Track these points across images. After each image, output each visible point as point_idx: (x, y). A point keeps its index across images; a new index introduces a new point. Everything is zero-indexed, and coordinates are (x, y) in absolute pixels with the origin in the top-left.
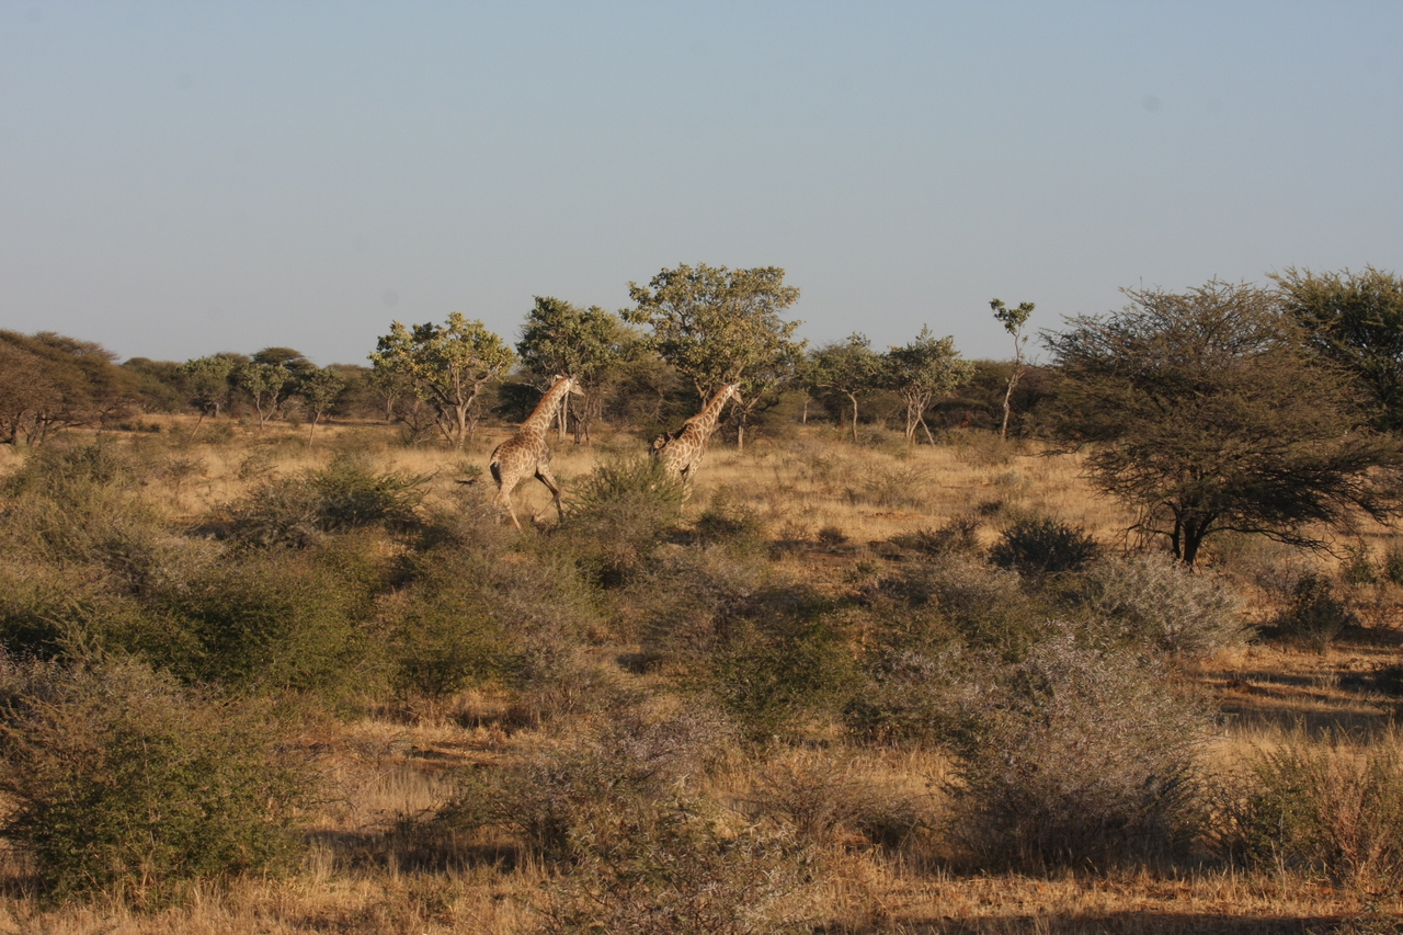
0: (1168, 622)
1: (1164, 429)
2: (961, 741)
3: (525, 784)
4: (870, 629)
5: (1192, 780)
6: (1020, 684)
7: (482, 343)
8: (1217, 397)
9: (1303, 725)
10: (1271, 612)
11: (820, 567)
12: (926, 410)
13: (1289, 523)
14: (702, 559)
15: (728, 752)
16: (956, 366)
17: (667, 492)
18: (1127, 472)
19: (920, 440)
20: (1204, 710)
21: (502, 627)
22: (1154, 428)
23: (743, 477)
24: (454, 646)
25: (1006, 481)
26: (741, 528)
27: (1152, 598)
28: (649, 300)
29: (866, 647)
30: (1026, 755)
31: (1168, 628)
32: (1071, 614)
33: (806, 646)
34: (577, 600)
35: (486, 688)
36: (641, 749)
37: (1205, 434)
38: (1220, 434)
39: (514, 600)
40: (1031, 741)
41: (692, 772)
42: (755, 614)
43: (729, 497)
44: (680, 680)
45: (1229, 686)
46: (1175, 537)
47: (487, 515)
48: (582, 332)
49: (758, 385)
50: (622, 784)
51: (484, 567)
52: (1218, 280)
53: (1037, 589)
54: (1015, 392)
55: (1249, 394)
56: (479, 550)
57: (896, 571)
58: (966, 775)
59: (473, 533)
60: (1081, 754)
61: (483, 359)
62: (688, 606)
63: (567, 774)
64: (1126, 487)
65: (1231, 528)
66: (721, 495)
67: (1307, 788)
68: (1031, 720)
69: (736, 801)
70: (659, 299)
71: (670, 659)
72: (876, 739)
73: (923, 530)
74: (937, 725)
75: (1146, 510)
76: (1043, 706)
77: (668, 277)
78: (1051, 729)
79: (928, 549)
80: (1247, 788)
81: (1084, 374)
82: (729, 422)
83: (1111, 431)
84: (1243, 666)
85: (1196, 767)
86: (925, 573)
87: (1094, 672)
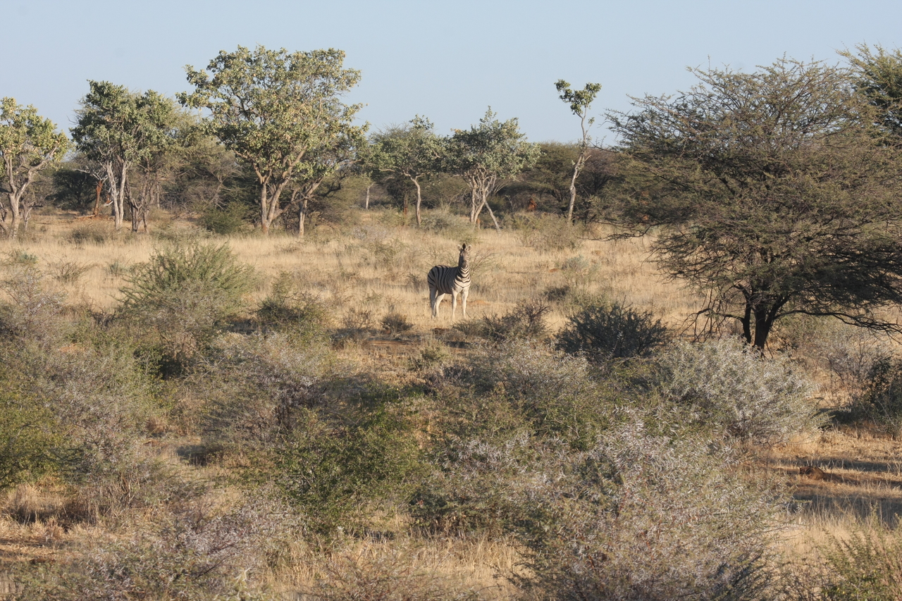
0: (739, 407)
1: (734, 211)
2: (529, 531)
3: (83, 580)
4: (435, 418)
5: (765, 569)
6: (589, 473)
7: (35, 129)
8: (788, 177)
9: (878, 512)
10: (844, 397)
11: (384, 355)
12: (491, 194)
13: (862, 306)
14: (263, 348)
15: (291, 545)
16: (521, 149)
17: (227, 280)
18: (696, 256)
19: (486, 224)
20: (776, 498)
21: (58, 420)
22: (724, 210)
23: (305, 264)
24: (9, 439)
25: (572, 265)
26: (303, 316)
27: (722, 383)
28: (207, 83)
29: (432, 436)
30: (596, 544)
31: (739, 415)
32: (640, 400)
33: (370, 436)
34: (137, 391)
35: (42, 482)
36: (202, 543)
37: (775, 215)
38: (790, 215)
39: (70, 391)
40: (600, 531)
41: (255, 566)
42: (318, 404)
43: (291, 284)
44: (242, 471)
45: (802, 472)
46: (745, 321)
47: (43, 305)
48: (138, 117)
49: (319, 170)
50: (183, 579)
51: (40, 358)
52: (788, 58)
53: (606, 376)
54: (581, 175)
55: (820, 174)
56: (35, 340)
57: (461, 358)
58: (534, 566)
59: (28, 323)
60: (651, 543)
61: (36, 145)
62: (250, 396)
63: (126, 569)
64: (695, 270)
65: (803, 311)
66: (282, 283)
67: (882, 576)
68: (600, 508)
69: (300, 594)
70: (217, 83)
71: (232, 450)
72: (442, 530)
73: (489, 316)
74: (504, 515)
75: (715, 294)
76: (612, 495)
77: (226, 60)
78: (620, 518)
79: (494, 335)
80: (821, 576)
81: (652, 155)
82: (290, 208)
83: (679, 213)
84: (817, 452)
85: (769, 555)
86: (492, 360)
87: (664, 459)
